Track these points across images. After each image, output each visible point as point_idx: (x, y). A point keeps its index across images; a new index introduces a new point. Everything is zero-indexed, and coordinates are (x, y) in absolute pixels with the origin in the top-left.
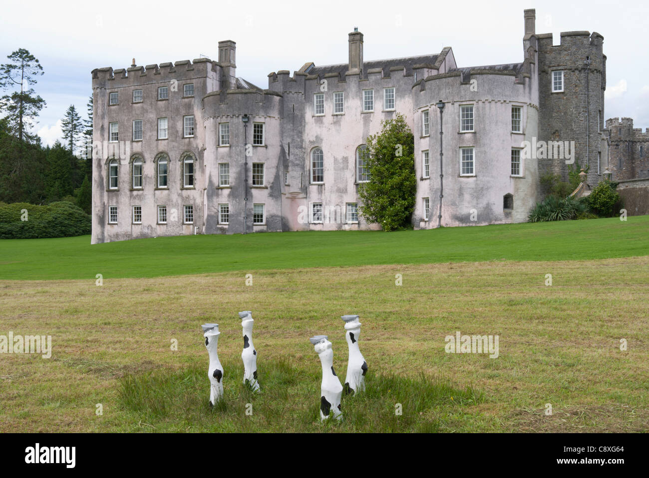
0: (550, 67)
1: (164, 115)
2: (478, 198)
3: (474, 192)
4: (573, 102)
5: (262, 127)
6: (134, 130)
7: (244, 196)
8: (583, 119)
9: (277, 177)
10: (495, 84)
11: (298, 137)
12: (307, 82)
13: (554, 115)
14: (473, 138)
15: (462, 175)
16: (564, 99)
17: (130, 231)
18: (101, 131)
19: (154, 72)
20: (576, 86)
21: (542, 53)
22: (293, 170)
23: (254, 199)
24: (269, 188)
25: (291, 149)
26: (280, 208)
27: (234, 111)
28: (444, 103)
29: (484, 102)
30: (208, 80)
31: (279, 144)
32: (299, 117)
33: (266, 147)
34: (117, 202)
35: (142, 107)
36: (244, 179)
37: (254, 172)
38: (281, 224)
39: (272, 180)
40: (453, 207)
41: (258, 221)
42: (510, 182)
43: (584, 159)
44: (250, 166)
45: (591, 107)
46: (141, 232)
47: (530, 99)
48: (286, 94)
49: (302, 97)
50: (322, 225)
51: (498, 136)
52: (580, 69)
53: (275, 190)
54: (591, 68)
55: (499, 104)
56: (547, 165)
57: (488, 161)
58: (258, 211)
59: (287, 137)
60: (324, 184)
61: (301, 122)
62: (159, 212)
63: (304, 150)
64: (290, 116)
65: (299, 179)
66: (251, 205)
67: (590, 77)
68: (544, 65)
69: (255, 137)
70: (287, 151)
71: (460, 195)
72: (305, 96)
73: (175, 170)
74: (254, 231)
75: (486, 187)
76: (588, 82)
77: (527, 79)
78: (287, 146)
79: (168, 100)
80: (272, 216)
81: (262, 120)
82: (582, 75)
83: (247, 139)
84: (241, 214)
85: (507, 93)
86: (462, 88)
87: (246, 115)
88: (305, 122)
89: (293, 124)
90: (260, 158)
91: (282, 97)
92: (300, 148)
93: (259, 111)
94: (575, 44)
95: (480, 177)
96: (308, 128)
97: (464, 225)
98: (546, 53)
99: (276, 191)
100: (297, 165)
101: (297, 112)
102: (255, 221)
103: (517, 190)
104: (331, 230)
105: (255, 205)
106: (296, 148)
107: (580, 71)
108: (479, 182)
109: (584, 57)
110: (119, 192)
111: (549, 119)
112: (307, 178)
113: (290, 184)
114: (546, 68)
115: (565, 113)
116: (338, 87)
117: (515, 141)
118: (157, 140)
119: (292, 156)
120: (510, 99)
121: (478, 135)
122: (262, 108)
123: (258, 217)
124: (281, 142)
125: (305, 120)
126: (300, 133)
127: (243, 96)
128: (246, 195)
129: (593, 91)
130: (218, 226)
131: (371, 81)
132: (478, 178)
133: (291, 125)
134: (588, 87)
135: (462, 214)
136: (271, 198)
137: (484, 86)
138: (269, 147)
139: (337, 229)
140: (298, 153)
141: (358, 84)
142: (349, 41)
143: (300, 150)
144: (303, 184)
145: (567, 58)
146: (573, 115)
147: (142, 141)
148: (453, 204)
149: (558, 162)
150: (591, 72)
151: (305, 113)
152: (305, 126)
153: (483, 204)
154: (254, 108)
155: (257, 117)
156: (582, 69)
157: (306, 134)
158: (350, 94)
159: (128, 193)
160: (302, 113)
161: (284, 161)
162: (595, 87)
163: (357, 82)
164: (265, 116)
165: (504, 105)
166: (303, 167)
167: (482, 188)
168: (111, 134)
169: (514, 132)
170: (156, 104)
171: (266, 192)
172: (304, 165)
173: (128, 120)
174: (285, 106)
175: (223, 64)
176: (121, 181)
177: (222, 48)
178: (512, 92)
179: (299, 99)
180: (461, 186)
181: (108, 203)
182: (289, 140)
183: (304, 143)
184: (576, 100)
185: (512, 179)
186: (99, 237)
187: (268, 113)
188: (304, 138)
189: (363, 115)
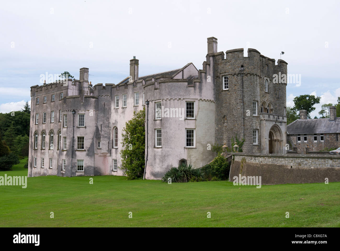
0: (220, 74)
1: (53, 110)
2: (162, 162)
3: (161, 158)
4: (234, 96)
5: (84, 116)
6: (44, 118)
7: (71, 156)
8: (239, 107)
9: (92, 144)
10: (173, 88)
11: (107, 121)
12: (112, 89)
13: (223, 105)
14: (160, 123)
15: (157, 146)
16: (229, 94)
17: (40, 171)
18: (33, 118)
19: (50, 87)
20: (235, 85)
21: (216, 65)
22: (103, 140)
23: (77, 157)
24: (87, 151)
25: (102, 128)
26: (93, 162)
27: (69, 108)
28: (149, 102)
29: (166, 100)
30: (69, 90)
31: (94, 125)
32: (108, 109)
33: (85, 127)
34: (37, 156)
35: (46, 106)
36: (72, 146)
37: (78, 141)
38: (93, 171)
39: (89, 146)
40: (151, 167)
41: (80, 170)
42: (185, 151)
43: (241, 135)
44: (76, 138)
45: (245, 99)
46: (44, 172)
47: (201, 96)
48: (100, 97)
49: (109, 98)
50: (116, 172)
51: (176, 121)
52: (237, 74)
53: (90, 151)
54: (244, 72)
55: (176, 101)
56: (220, 138)
57: (169, 138)
58: (80, 164)
59: (100, 121)
60: (118, 148)
61: (108, 112)
62: (50, 162)
63: (110, 128)
64: (102, 109)
65: (107, 145)
66: (75, 160)
67: (244, 79)
68: (218, 73)
69: (80, 122)
70: (100, 129)
71: (154, 160)
72: (111, 97)
73: (56, 139)
74: (76, 175)
75: (167, 155)
76: (243, 82)
77: (198, 84)
78: (100, 126)
79: (54, 101)
80: (88, 167)
81: (83, 112)
82: (239, 78)
83: (74, 123)
84: (69, 165)
85: (182, 93)
86: (155, 92)
87: (74, 110)
88: (111, 112)
89: (104, 113)
90: (81, 134)
91: (97, 99)
92: (108, 127)
93: (81, 107)
94: (234, 57)
95: (164, 149)
96: (112, 115)
97: (156, 179)
98: (218, 64)
99: (91, 153)
100: (106, 137)
101: (106, 107)
102: (78, 169)
103: (189, 156)
104: (120, 175)
105: (78, 161)
106: (106, 127)
107: (237, 75)
108: (163, 151)
109: (240, 65)
110: (37, 151)
111: (221, 108)
112: (111, 145)
113: (102, 148)
114: (219, 74)
115: (230, 104)
116: (124, 92)
117: (188, 124)
118: (50, 123)
119: (103, 132)
120: (183, 97)
121: (163, 121)
122: (83, 106)
123: (80, 167)
124: (96, 124)
125: (111, 111)
126: (108, 119)
127: (73, 99)
128: (72, 155)
129: (247, 88)
130: (62, 172)
131: (138, 87)
132: (163, 149)
133: (103, 114)
134: (243, 85)
135: (156, 171)
136: (87, 156)
137: (165, 90)
138: (87, 127)
139: (122, 175)
140: (107, 130)
141: (132, 89)
142: (130, 64)
143: (108, 128)
144: (109, 148)
145: (229, 67)
146: (234, 105)
147: (45, 123)
148: (152, 165)
149: (226, 137)
150: (245, 75)
151: (111, 107)
152: (111, 115)
153: (165, 165)
154: (78, 106)
155: (80, 111)
156: (238, 74)
157: (111, 119)
158: (129, 95)
159: (40, 151)
160: (109, 107)
161: (97, 135)
162: (248, 85)
163: (132, 88)
164: (85, 110)
165: (179, 101)
166: (109, 138)
167: (165, 155)
168: (37, 120)
169: (188, 118)
170: (51, 104)
171: (85, 153)
172: (110, 137)
173: (42, 112)
174: (99, 104)
175: (81, 81)
176: (38, 144)
177: (81, 72)
178: (185, 93)
179: (108, 99)
180: (155, 154)
181: (34, 156)
182: (101, 123)
183: (110, 124)
184: (235, 95)
185: (185, 149)
186: (30, 174)
187: (87, 108)
188: (110, 121)
189: (134, 107)
